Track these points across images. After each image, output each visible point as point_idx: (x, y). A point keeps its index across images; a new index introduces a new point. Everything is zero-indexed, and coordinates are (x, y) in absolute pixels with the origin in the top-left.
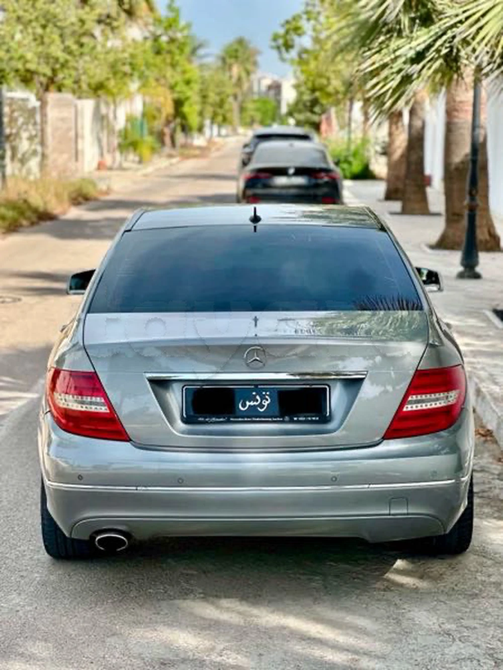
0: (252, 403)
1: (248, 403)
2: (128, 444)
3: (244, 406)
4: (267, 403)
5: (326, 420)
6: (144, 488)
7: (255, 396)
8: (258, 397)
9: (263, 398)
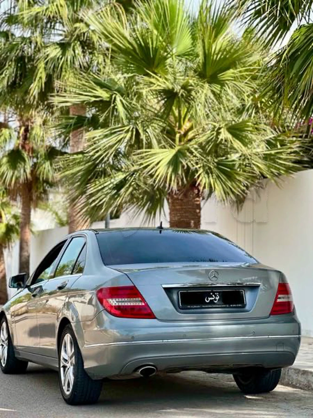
0: (211, 299)
1: (209, 299)
2: (156, 320)
3: (208, 300)
4: (218, 298)
5: (244, 306)
6: (167, 341)
7: (212, 295)
8: (213, 296)
9: (216, 296)
